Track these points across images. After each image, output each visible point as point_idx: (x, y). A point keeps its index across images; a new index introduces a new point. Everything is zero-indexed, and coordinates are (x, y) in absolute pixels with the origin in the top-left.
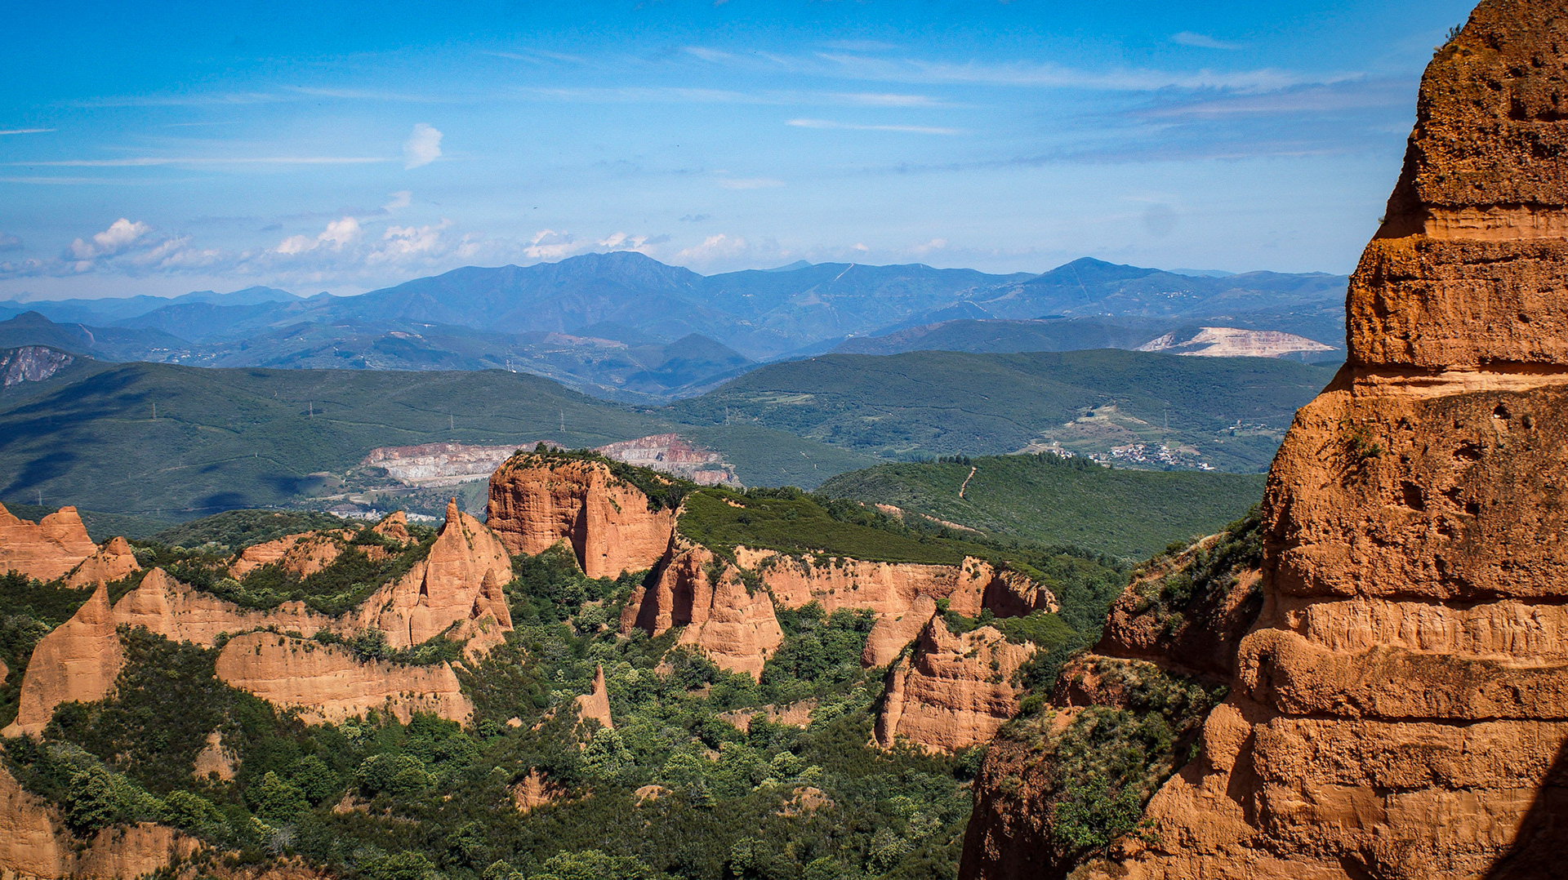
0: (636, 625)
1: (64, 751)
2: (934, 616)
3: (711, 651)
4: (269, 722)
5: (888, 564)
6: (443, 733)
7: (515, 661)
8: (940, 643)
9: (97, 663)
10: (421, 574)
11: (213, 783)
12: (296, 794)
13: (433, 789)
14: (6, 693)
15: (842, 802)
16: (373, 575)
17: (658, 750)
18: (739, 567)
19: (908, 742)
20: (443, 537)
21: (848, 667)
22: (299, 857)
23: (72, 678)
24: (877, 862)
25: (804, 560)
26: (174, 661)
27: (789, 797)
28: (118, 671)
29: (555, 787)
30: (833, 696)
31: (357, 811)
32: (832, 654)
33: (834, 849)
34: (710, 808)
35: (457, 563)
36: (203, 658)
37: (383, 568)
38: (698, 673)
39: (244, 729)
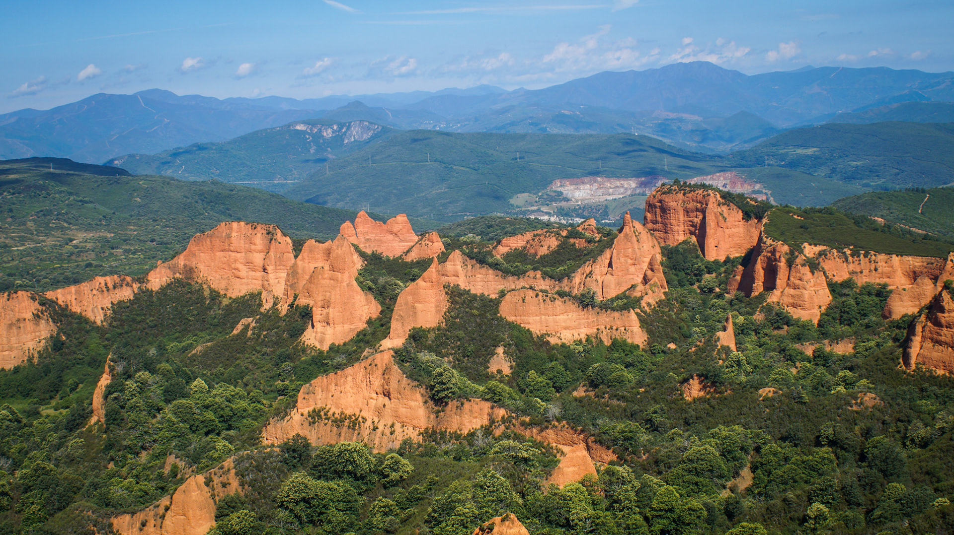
0: (738, 290)
1: (425, 357)
2: (942, 290)
3: (787, 306)
4: (530, 342)
5: (897, 256)
6: (630, 351)
7: (671, 309)
8: (946, 307)
9: (433, 305)
10: (609, 256)
11: (499, 376)
12: (548, 384)
13: (632, 384)
14: (380, 321)
15: (889, 403)
16: (579, 256)
17: (765, 366)
18: (805, 256)
19: (924, 367)
20: (622, 235)
21: (874, 319)
22: (564, 422)
23: (419, 313)
24: (913, 441)
25: (845, 253)
26: (475, 305)
27: (856, 398)
28: (444, 310)
29: (708, 386)
30: (866, 336)
31: (587, 396)
32: (863, 310)
33: (884, 431)
34: (805, 403)
35: (630, 250)
36: (492, 304)
37: (585, 252)
38: (780, 319)
39: (516, 345)
